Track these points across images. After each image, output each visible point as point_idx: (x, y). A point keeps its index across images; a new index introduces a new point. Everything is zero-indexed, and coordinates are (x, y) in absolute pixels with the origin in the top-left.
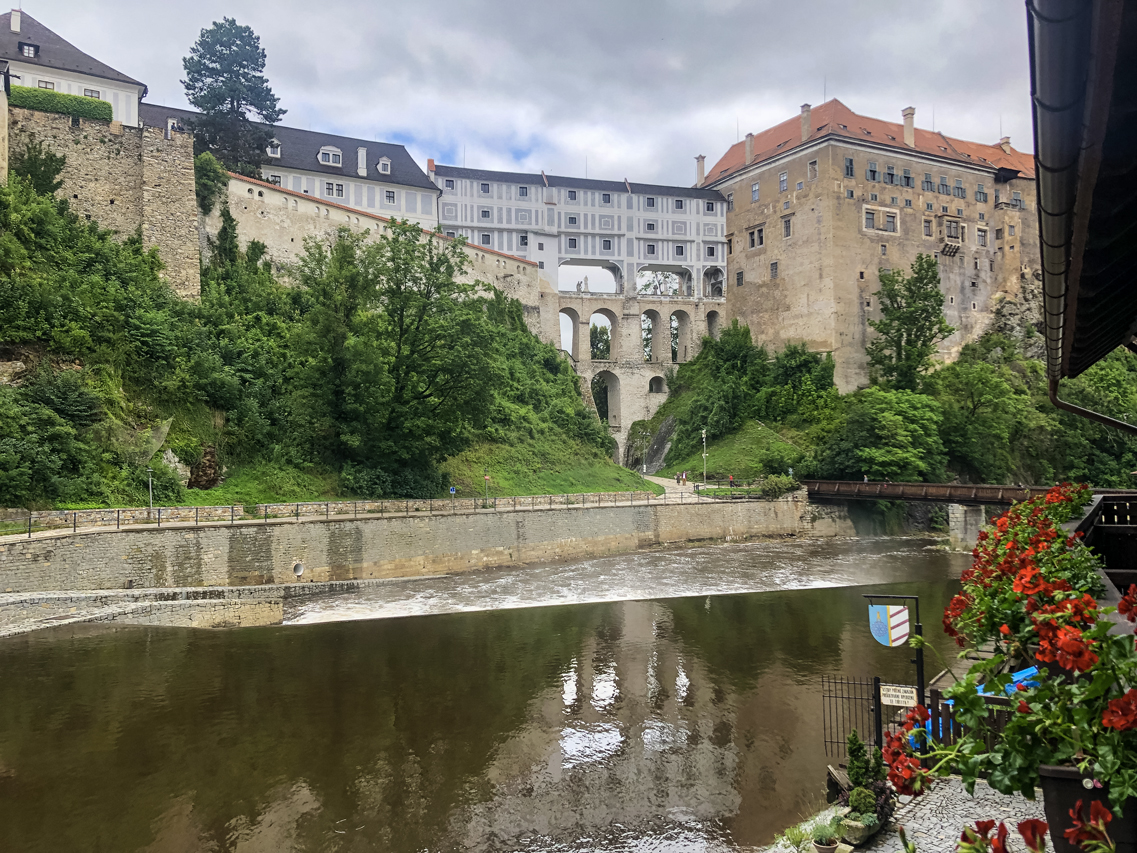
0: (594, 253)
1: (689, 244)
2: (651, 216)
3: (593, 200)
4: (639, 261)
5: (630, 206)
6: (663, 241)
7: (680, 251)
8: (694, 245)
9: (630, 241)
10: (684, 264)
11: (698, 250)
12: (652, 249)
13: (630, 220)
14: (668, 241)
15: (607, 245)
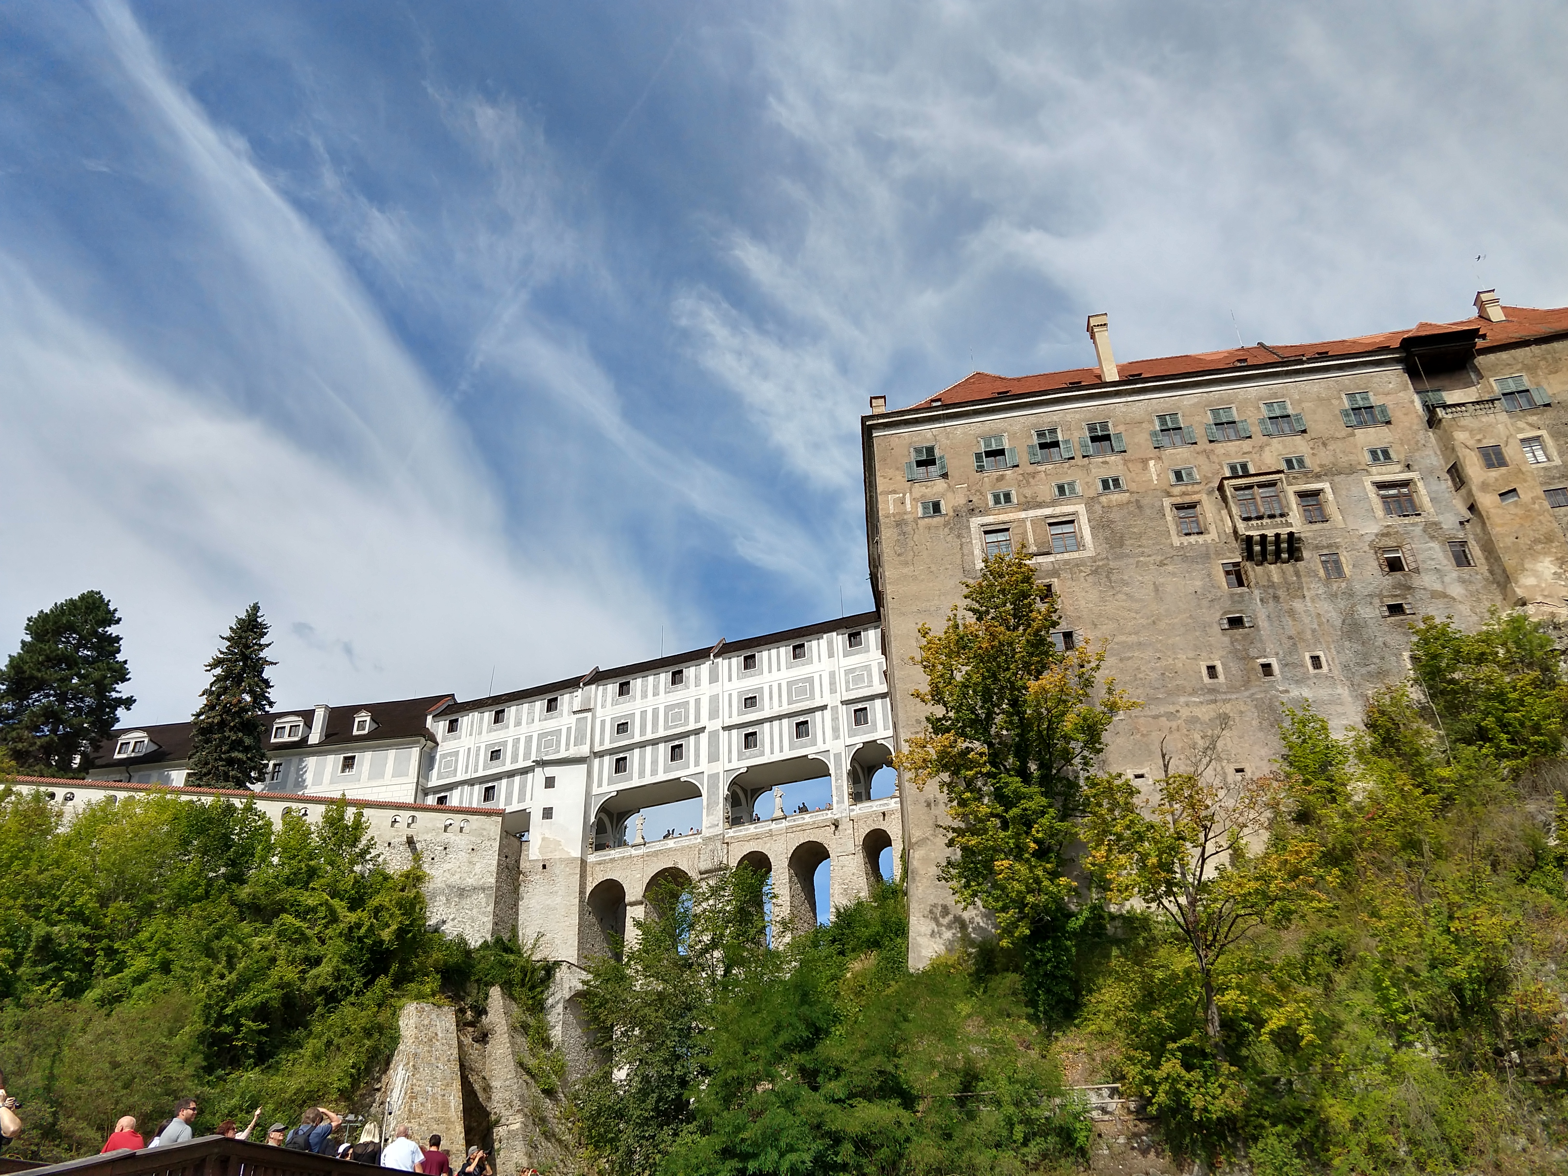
0: (654, 772)
1: (818, 714)
2: (750, 683)
3: (656, 687)
4: (728, 767)
5: (714, 678)
6: (771, 720)
7: (802, 729)
8: (827, 713)
9: (714, 736)
10: (809, 751)
11: (835, 719)
12: (750, 740)
13: (714, 700)
14: (780, 718)
15: (676, 752)
